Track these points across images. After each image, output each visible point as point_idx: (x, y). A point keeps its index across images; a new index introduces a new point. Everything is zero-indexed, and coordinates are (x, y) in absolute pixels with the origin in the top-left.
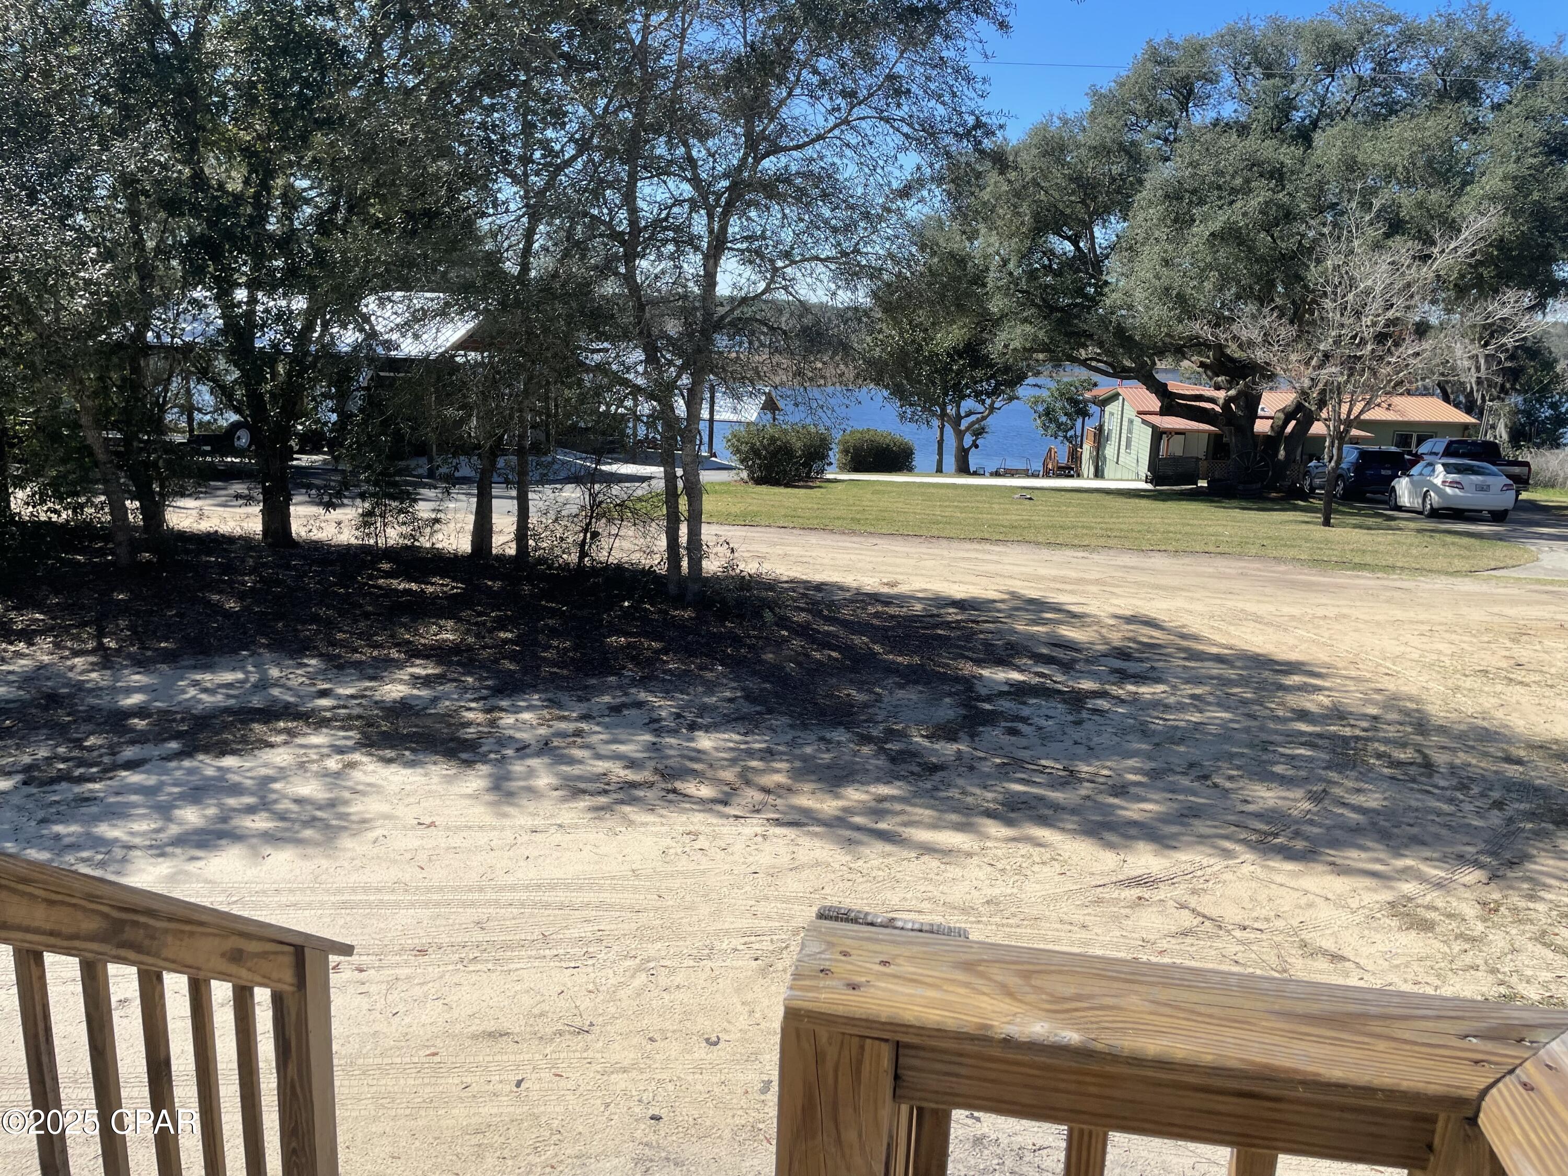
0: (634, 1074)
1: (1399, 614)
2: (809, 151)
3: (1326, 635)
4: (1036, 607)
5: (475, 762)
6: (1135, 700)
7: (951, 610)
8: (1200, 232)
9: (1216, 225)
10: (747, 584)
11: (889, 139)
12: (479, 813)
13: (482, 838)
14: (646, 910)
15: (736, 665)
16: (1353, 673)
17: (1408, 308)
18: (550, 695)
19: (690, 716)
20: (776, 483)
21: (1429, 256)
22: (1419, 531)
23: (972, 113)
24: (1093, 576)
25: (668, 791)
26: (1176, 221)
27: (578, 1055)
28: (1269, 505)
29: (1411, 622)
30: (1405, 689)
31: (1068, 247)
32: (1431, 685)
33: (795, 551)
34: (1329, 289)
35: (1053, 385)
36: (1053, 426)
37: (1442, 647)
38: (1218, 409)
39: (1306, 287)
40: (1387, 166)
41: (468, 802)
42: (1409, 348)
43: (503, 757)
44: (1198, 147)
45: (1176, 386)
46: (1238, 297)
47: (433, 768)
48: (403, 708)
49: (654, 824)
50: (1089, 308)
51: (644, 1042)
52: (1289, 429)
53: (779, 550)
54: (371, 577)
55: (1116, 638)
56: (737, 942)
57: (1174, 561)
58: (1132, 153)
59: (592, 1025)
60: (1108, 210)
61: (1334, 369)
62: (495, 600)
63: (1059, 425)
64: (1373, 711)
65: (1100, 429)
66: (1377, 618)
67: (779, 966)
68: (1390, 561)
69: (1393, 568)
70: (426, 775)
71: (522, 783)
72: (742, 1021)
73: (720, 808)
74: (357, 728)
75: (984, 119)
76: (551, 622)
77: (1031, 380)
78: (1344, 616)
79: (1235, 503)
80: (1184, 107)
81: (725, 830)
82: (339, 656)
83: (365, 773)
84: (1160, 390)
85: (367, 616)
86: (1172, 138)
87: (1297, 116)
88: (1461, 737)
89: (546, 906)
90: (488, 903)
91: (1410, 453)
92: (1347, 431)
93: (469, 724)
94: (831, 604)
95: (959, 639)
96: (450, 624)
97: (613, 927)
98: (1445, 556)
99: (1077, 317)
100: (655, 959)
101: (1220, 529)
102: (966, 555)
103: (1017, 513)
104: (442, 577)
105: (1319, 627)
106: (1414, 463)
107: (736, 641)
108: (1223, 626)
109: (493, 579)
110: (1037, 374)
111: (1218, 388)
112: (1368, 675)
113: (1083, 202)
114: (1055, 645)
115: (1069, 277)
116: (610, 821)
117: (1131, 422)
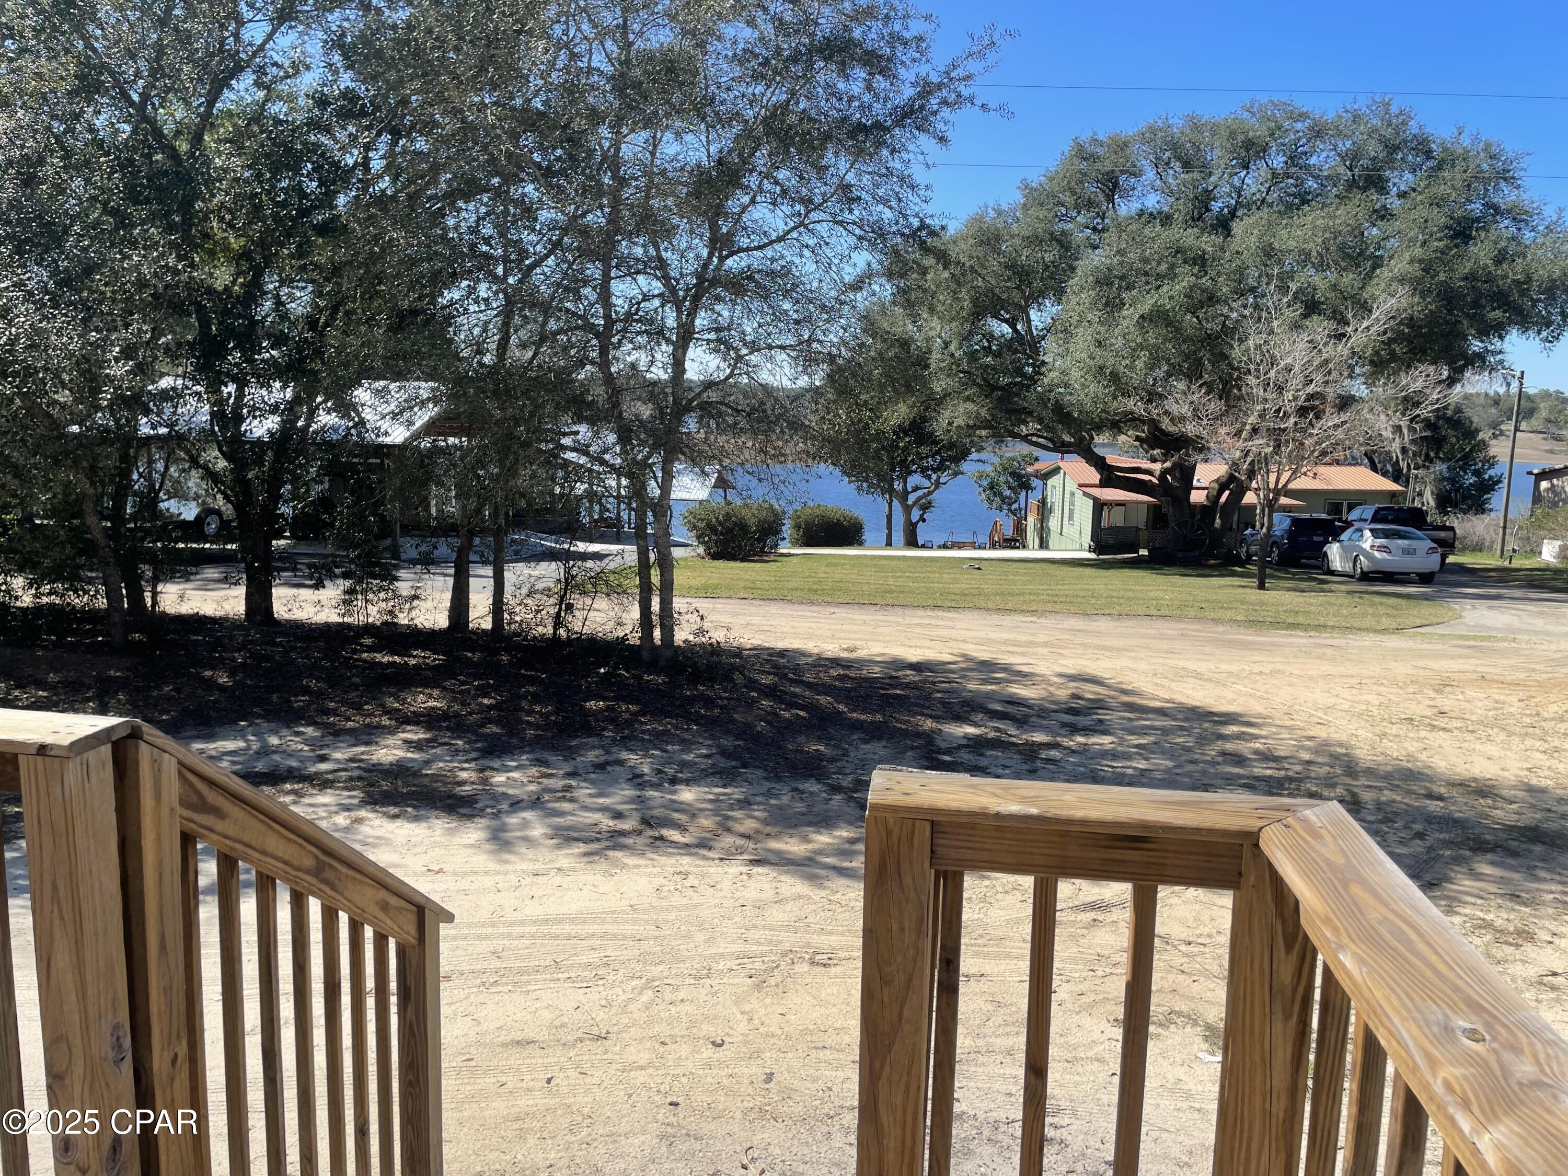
0: (651, 1071)
1: (1328, 668)
2: (769, 252)
3: (1263, 689)
4: (986, 667)
5: (474, 816)
6: (1083, 751)
7: (909, 672)
8: (1129, 315)
9: (1145, 307)
10: (715, 650)
11: (842, 241)
12: (482, 860)
13: (488, 882)
14: (646, 939)
15: (710, 725)
16: (1288, 723)
17: (1327, 382)
18: (537, 756)
19: (670, 771)
20: (732, 557)
21: (1344, 335)
22: (1348, 592)
23: (917, 215)
24: (1041, 638)
25: (656, 838)
26: (1107, 304)
27: (599, 1057)
28: (1208, 572)
29: (1342, 676)
30: (1336, 736)
31: (1006, 329)
32: (1360, 732)
33: (756, 620)
34: (1252, 367)
35: (996, 460)
36: (997, 499)
37: (1370, 698)
38: (1155, 481)
39: (1230, 365)
40: (1302, 252)
41: (472, 851)
42: (1330, 419)
43: (499, 812)
44: (1124, 236)
45: (1113, 459)
46: (1169, 374)
47: (436, 821)
48: (399, 770)
49: (646, 866)
50: (1028, 386)
51: (657, 1046)
52: (1223, 499)
53: (741, 620)
54: (355, 651)
55: (1062, 694)
56: (732, 963)
57: (1117, 624)
58: (1062, 242)
59: (608, 1032)
60: (1042, 294)
61: (1261, 441)
62: (477, 669)
63: (1003, 499)
64: (1306, 756)
65: (1043, 501)
66: (1310, 673)
67: (772, 981)
68: (1322, 621)
69: (1325, 627)
70: (429, 828)
71: (518, 834)
72: (743, 1027)
73: (703, 852)
74: (360, 788)
75: (928, 221)
76: (532, 689)
77: (974, 456)
78: (1279, 672)
79: (1175, 570)
80: (1110, 199)
81: (712, 870)
82: (333, 725)
83: (372, 827)
84: (1099, 463)
85: (356, 687)
86: (1100, 227)
87: (1216, 206)
88: (1387, 776)
89: (556, 937)
90: (502, 936)
91: (1340, 520)
92: (1276, 499)
93: (462, 783)
94: (797, 669)
95: (918, 697)
96: (436, 693)
97: (617, 953)
98: (1373, 615)
99: (1018, 395)
100: (659, 979)
101: (1161, 594)
102: (921, 621)
103: (967, 582)
104: (423, 650)
105: (1256, 682)
106: (1343, 529)
107: (709, 702)
108: (1165, 682)
109: (473, 651)
110: (980, 449)
111: (1154, 460)
112: (1302, 725)
113: (1018, 288)
114: (1009, 702)
115: (1008, 358)
116: (603, 865)
117: (1073, 494)
